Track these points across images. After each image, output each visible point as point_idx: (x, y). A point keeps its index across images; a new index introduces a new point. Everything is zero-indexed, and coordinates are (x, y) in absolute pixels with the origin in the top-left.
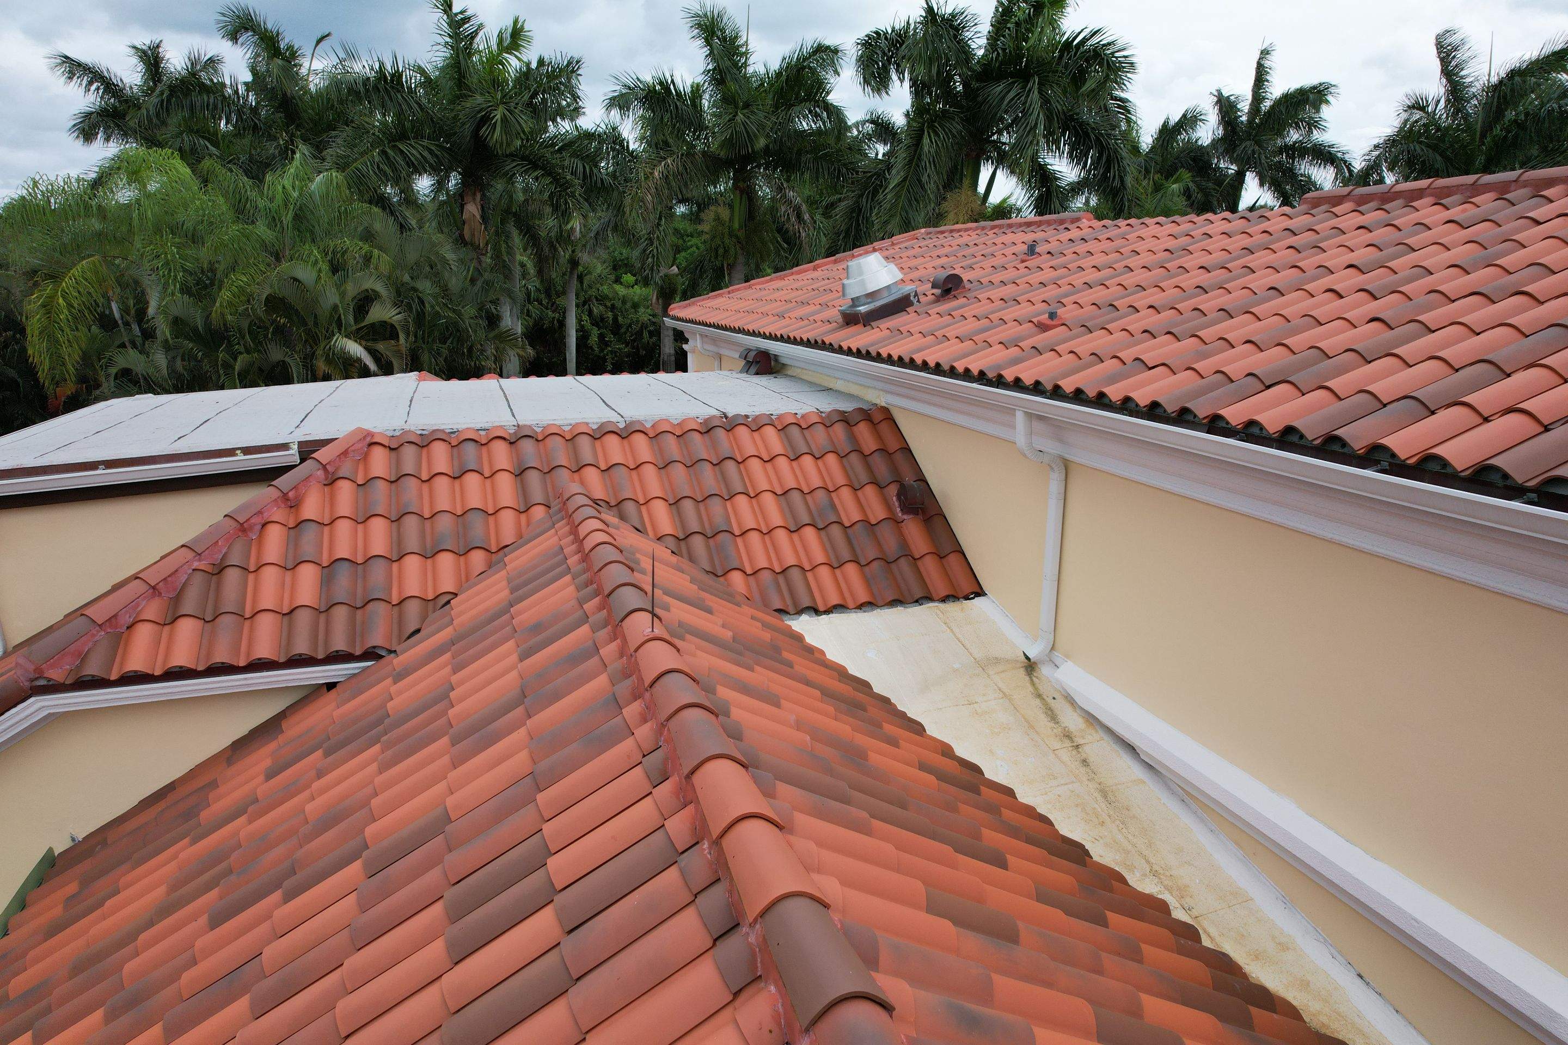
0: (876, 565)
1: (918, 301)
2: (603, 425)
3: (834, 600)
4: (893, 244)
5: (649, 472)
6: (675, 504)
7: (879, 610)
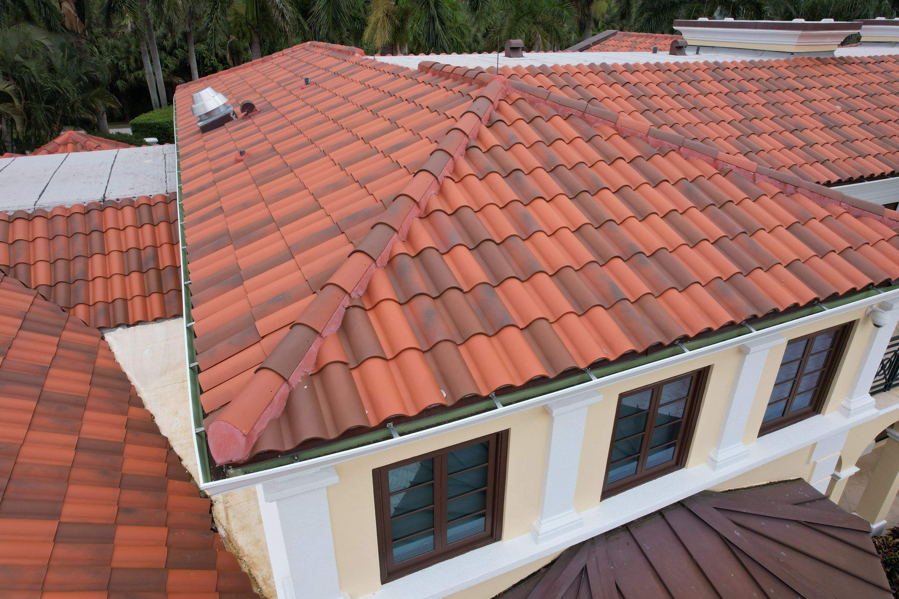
0: (171, 293)
1: (236, 117)
2: (17, 212)
3: (139, 318)
4: (293, 52)
5: (41, 244)
6: (52, 263)
7: (167, 321)
